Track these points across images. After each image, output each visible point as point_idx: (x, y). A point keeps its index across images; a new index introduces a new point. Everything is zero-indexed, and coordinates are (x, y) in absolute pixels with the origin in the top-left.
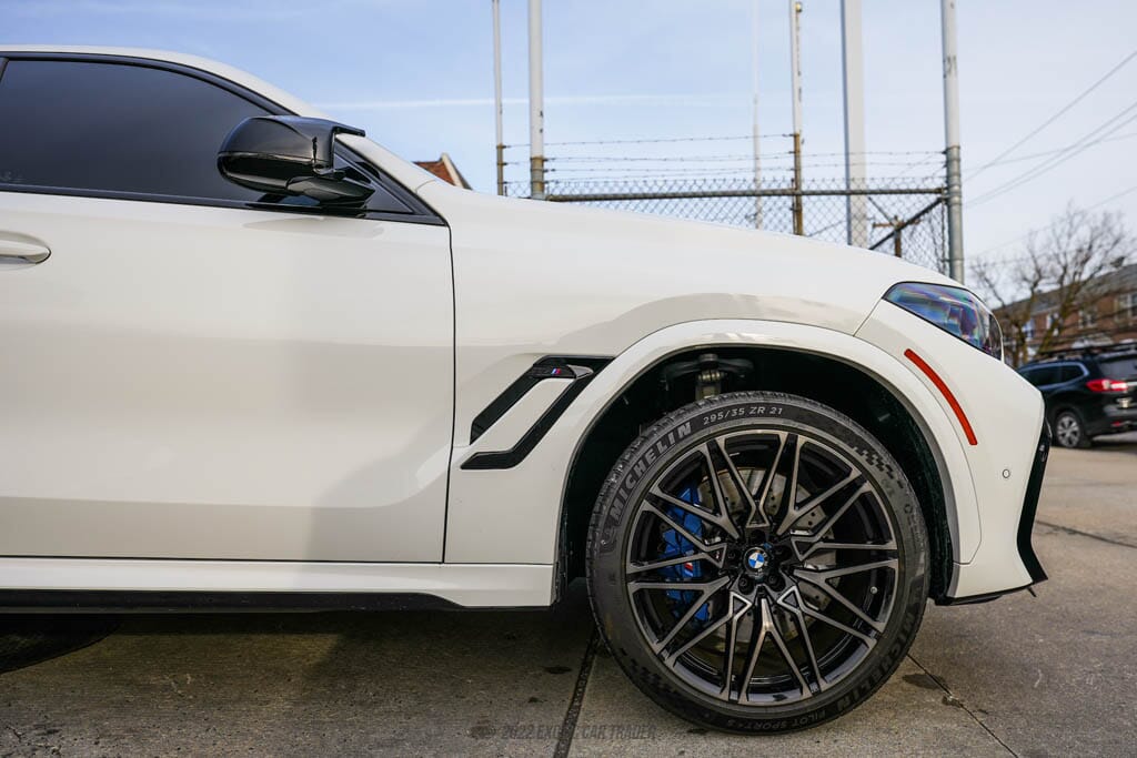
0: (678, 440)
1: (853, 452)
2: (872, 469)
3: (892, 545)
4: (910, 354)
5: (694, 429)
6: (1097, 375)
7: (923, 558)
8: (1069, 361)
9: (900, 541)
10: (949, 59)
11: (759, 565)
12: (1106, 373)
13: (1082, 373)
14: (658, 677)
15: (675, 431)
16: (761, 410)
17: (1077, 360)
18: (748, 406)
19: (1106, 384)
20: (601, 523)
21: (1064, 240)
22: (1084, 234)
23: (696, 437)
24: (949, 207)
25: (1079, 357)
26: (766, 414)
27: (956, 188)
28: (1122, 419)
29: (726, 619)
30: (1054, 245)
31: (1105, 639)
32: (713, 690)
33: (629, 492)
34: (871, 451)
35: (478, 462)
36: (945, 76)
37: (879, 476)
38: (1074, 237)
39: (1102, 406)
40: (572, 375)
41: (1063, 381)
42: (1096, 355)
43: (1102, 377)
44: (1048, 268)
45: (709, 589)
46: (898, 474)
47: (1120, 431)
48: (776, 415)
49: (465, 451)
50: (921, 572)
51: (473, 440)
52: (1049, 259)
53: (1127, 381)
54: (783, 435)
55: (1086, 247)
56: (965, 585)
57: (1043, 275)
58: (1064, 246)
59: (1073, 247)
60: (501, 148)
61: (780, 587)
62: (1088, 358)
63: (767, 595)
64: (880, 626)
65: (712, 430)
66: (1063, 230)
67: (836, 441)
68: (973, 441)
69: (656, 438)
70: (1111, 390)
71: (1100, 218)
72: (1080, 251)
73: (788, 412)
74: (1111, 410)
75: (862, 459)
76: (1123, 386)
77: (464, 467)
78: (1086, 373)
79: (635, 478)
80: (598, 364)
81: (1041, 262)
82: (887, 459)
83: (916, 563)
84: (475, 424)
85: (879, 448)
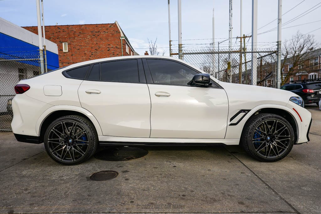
0: (260, 121)
1: (285, 123)
2: (287, 125)
3: (289, 136)
4: (293, 109)
5: (262, 120)
6: (306, 88)
7: (294, 138)
8: (298, 84)
9: (291, 136)
10: (280, 19)
11: (269, 139)
12: (308, 88)
13: (302, 87)
14: (256, 154)
15: (259, 120)
16: (272, 117)
17: (300, 84)
18: (270, 116)
19: (308, 91)
20: (249, 133)
21: (296, 43)
22: (302, 41)
23: (263, 121)
24: (278, 56)
25: (301, 83)
26: (273, 118)
27: (280, 51)
28: (312, 100)
29: (265, 146)
30: (292, 45)
31: (316, 151)
32: (264, 156)
33: (253, 129)
34: (287, 123)
35: (231, 125)
36: (278, 23)
37: (288, 126)
38: (299, 42)
39: (307, 97)
40: (245, 112)
41: (296, 89)
42: (306, 82)
43: (307, 89)
44: (290, 51)
45: (263, 142)
46: (291, 126)
47: (311, 103)
48: (274, 118)
49: (229, 123)
50: (293, 140)
51: (230, 121)
52: (291, 49)
53: (313, 90)
54: (275, 121)
55: (302, 46)
56: (299, 142)
57: (288, 54)
58: (295, 45)
59: (298, 46)
60: (170, 41)
61: (273, 142)
62: (303, 83)
63: (271, 143)
64: (287, 147)
65: (265, 120)
66: (295, 40)
67: (282, 121)
68: (302, 121)
69: (256, 121)
70: (309, 92)
71: (307, 36)
72: (300, 47)
73: (276, 117)
74: (309, 98)
75: (286, 124)
76: (313, 91)
77: (229, 125)
78: (303, 87)
79: (254, 127)
80: (249, 111)
81: (288, 50)
82: (289, 124)
83: (293, 138)
84: (231, 119)
85: (288, 122)
